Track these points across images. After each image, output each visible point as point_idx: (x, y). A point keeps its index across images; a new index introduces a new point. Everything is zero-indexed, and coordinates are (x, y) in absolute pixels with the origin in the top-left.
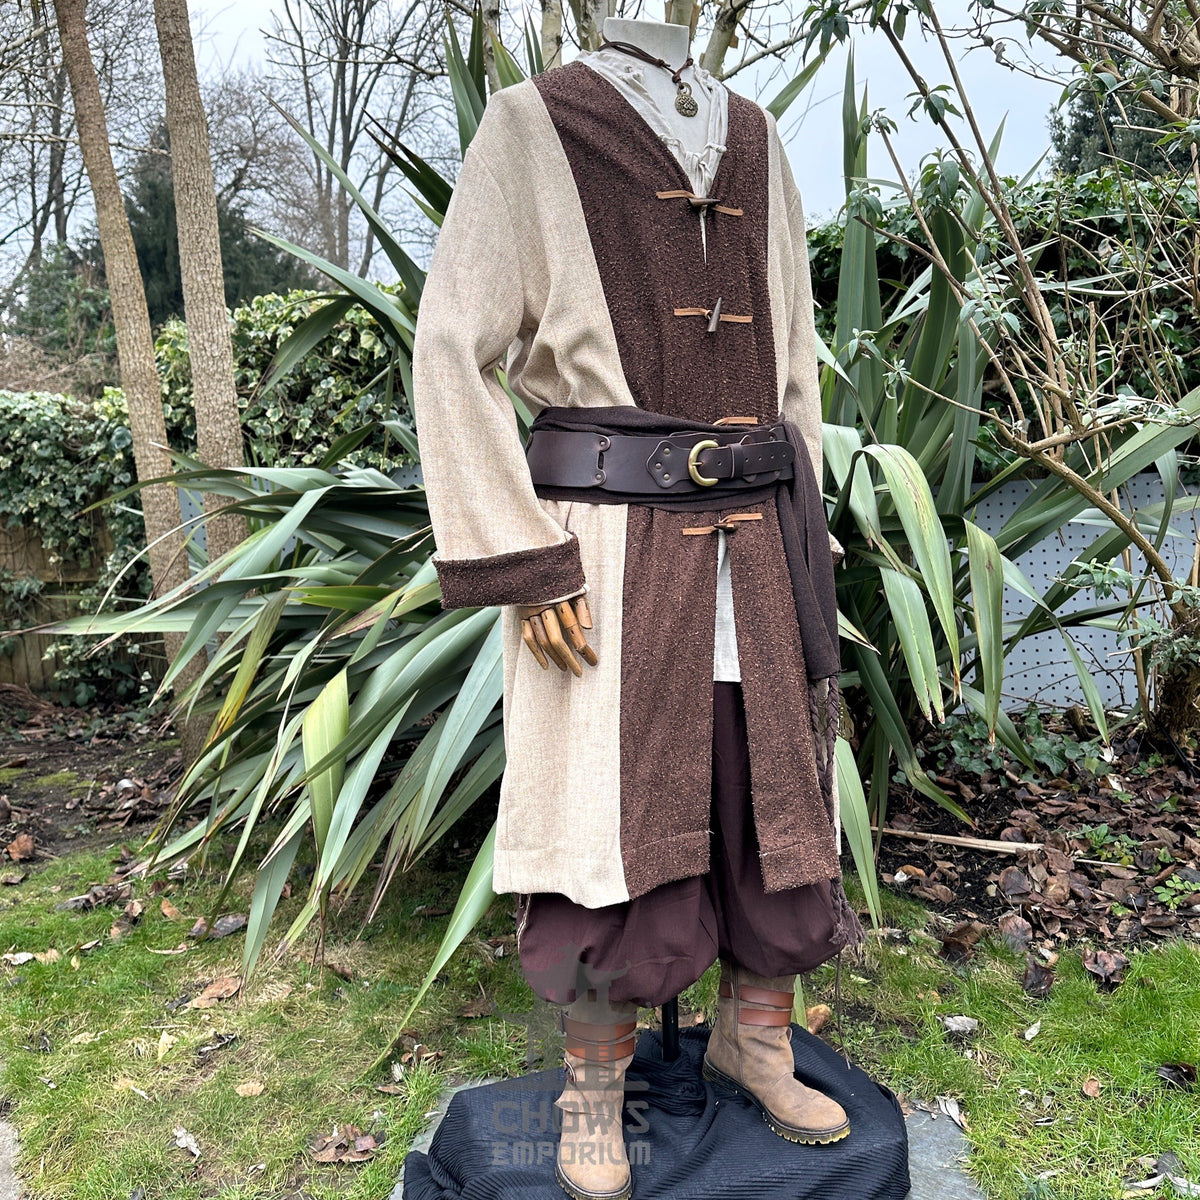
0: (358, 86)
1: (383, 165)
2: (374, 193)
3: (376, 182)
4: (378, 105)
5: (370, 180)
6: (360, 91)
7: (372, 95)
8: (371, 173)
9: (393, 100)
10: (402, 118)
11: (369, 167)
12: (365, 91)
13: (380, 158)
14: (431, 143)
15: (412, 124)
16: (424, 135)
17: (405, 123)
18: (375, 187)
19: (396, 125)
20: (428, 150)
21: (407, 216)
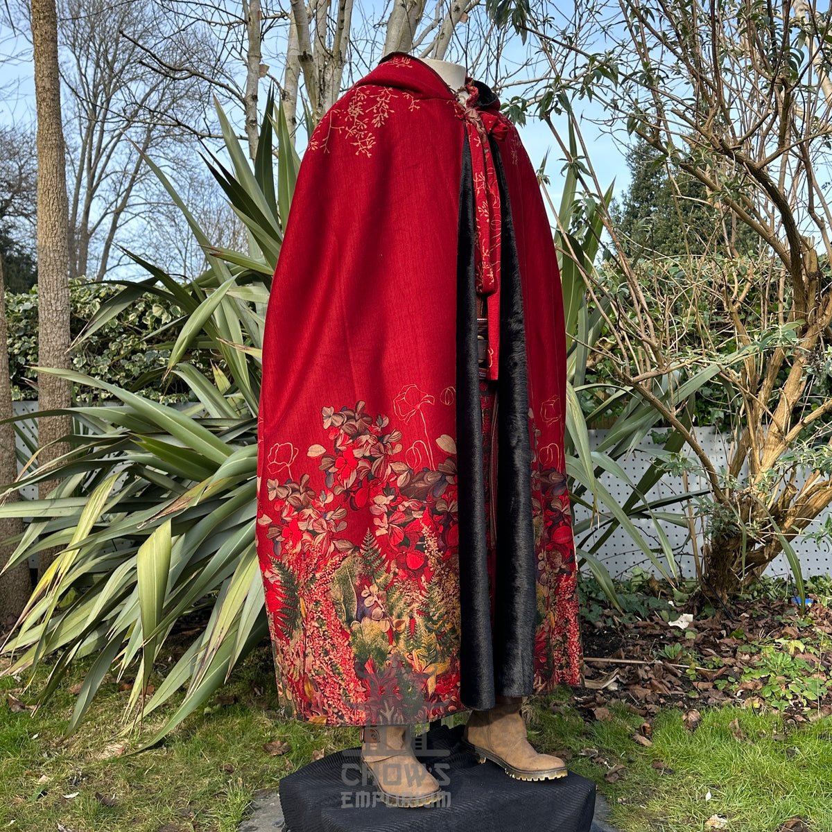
0: (103, 146)
1: (118, 205)
2: (110, 226)
3: (112, 218)
4: (117, 162)
5: (108, 216)
6: (104, 149)
7: (113, 155)
8: (109, 211)
9: (129, 158)
10: (136, 172)
11: (108, 206)
12: (108, 151)
13: (116, 200)
14: (157, 192)
15: (144, 177)
16: (153, 186)
17: (138, 176)
18: (111, 221)
19: (131, 177)
20: (155, 197)
21: (135, 244)
